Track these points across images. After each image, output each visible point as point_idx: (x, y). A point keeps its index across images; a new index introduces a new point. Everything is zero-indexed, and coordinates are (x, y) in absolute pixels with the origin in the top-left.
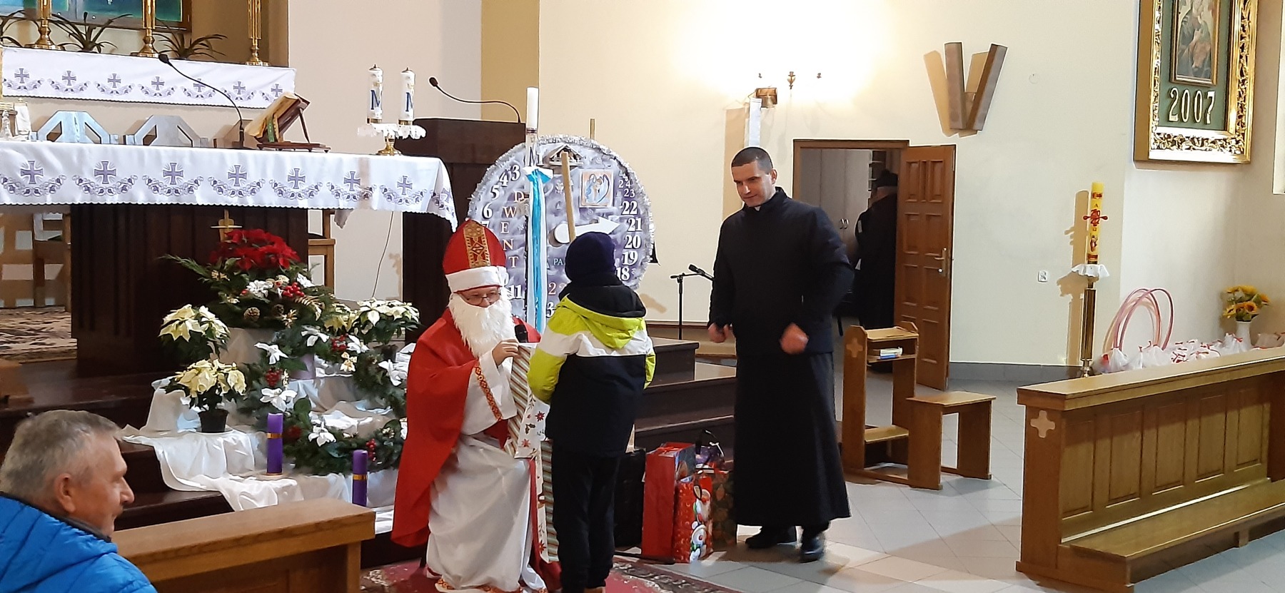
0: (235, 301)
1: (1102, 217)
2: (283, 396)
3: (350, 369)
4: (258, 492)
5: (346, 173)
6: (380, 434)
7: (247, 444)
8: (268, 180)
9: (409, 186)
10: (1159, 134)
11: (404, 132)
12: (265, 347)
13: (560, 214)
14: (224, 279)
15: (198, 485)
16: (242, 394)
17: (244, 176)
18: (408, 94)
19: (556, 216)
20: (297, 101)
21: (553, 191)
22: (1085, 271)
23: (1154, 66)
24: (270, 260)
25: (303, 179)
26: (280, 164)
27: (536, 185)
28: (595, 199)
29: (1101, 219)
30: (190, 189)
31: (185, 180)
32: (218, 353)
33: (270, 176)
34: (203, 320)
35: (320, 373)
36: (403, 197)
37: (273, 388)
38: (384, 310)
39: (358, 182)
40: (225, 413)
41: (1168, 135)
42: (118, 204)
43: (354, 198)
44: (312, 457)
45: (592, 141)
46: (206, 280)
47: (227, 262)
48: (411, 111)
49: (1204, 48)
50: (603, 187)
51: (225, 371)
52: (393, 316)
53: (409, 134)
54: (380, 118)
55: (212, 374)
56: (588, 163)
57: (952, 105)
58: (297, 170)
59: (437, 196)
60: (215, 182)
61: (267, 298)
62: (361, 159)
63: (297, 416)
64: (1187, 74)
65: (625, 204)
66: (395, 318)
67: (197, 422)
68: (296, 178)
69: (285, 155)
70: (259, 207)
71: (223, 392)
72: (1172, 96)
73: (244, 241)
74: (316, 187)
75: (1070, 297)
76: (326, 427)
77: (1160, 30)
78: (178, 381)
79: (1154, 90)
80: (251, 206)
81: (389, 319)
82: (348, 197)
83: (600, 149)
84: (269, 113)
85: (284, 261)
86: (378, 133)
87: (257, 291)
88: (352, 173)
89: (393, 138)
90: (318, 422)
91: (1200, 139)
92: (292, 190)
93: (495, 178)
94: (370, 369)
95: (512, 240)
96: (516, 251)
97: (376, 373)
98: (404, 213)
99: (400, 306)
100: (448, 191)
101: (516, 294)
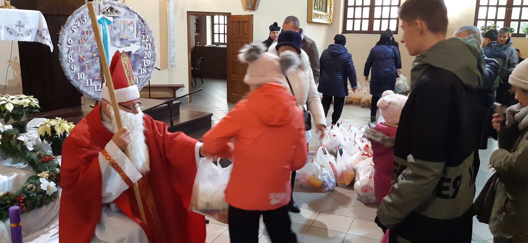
6: (26, 189)
9: (23, 26)
27: (104, 26)
28: (127, 34)
36: (19, 33)
45: (125, 4)
50: (131, 28)
56: (123, 15)
59: (40, 32)
65: (142, 36)
83: (128, 8)
93: (73, 22)
94: (12, 142)
95: (85, 55)
96: (88, 62)
97: (16, 144)
98: (19, 41)
99: (25, 98)
100: (47, 29)
101: (90, 84)
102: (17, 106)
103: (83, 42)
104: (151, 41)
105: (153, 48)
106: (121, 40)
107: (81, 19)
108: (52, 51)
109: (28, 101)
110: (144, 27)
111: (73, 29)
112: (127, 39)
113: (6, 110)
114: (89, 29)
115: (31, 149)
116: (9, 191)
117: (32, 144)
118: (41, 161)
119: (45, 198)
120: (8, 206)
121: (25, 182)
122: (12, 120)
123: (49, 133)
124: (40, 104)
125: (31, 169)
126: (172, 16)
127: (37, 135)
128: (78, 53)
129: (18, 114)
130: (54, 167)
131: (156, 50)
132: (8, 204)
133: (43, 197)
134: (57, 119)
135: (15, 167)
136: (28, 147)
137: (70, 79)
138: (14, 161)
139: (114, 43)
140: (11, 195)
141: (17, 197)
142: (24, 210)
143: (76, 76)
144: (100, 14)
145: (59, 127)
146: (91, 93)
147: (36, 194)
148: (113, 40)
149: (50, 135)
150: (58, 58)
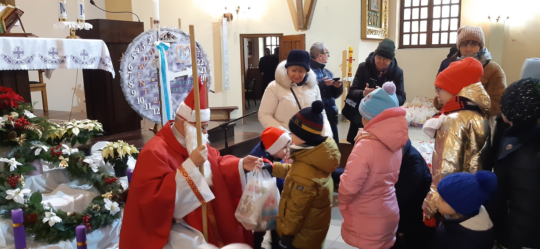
5: (49, 48)
6: (92, 209)
9: (87, 55)
11: (81, 26)
12: (6, 160)
24: (5, 104)
27: (162, 51)
28: (184, 59)
36: (84, 61)
39: (57, 53)
41: (371, 29)
43: (55, 62)
45: (181, 30)
48: (84, 15)
50: (187, 53)
53: (84, 27)
54: (66, 18)
56: (179, 41)
58: (18, 48)
59: (103, 60)
62: (58, 41)
64: (373, 7)
65: (198, 60)
66: (90, 130)
68: (18, 53)
69: (10, 39)
74: (32, 57)
79: (367, 13)
82: (52, 62)
83: (183, 33)
85: (14, 103)
86: (66, 27)
88: (53, 49)
89: (75, 29)
92: (17, 59)
93: (133, 49)
94: (78, 164)
95: (144, 81)
96: (147, 86)
97: (82, 166)
98: (83, 69)
99: (90, 123)
100: (109, 57)
101: (149, 108)
102: (83, 131)
103: (142, 68)
104: (206, 64)
105: (208, 72)
106: (178, 64)
107: (140, 46)
108: (114, 77)
109: (93, 125)
110: (199, 51)
111: (133, 56)
112: (183, 64)
113: (72, 134)
114: (148, 55)
115: (95, 171)
116: (76, 211)
117: (97, 166)
118: (105, 182)
119: (109, 217)
120: (74, 225)
121: (91, 202)
122: (78, 144)
123: (112, 155)
124: (103, 128)
125: (96, 190)
126: (225, 40)
127: (101, 158)
128: (138, 78)
129: (83, 137)
130: (117, 188)
131: (211, 73)
132: (75, 223)
133: (107, 217)
134: (119, 142)
135: (81, 189)
136: (93, 169)
137: (130, 103)
138: (80, 182)
139: (171, 67)
140: (77, 215)
141: (83, 216)
142: (90, 229)
143: (137, 101)
144: (158, 40)
145: (121, 149)
146: (150, 116)
147: (101, 214)
148: (170, 65)
149: (113, 158)
150: (120, 84)
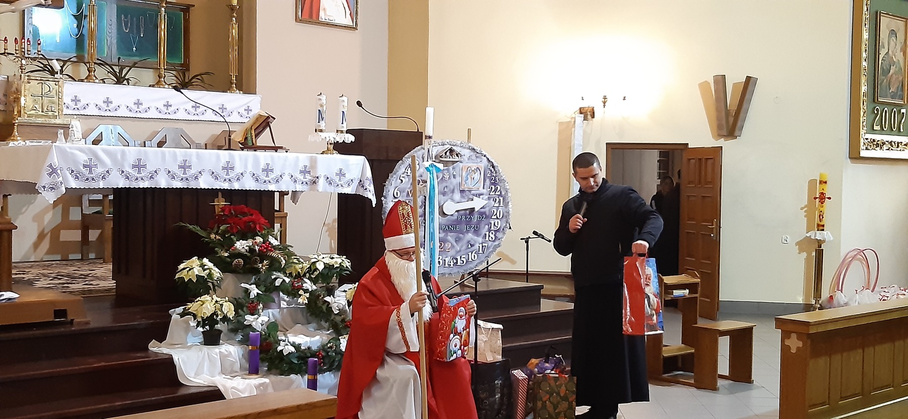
0: (226, 255)
1: (827, 198)
2: (260, 320)
3: (305, 302)
4: (244, 387)
5: (301, 167)
6: (326, 347)
7: (235, 353)
8: (248, 172)
9: (344, 175)
10: (867, 139)
11: (340, 138)
12: (247, 286)
13: (446, 195)
14: (219, 239)
15: (201, 382)
16: (232, 319)
17: (232, 168)
18: (343, 112)
19: (444, 196)
20: (268, 117)
21: (442, 179)
22: (815, 236)
23: (863, 91)
24: (250, 226)
25: (272, 170)
26: (256, 161)
27: (432, 174)
28: (471, 184)
29: (826, 199)
30: (196, 178)
31: (193, 171)
32: (215, 290)
33: (250, 169)
34: (206, 267)
35: (284, 305)
36: (340, 183)
37: (253, 314)
38: (327, 261)
39: (309, 172)
40: (220, 332)
41: (874, 140)
42: (147, 188)
43: (306, 183)
44: (279, 363)
45: (470, 144)
46: (207, 240)
47: (221, 228)
48: (345, 124)
49: (898, 78)
50: (476, 176)
51: (221, 303)
52: (333, 265)
53: (343, 139)
54: (324, 128)
55: (211, 305)
56: (467, 159)
57: (719, 119)
58: (268, 165)
59: (362, 182)
60: (213, 173)
61: (248, 252)
62: (311, 157)
63: (269, 334)
64: (886, 97)
65: (492, 187)
66: (335, 266)
67: (201, 338)
68: (267, 170)
69: (260, 153)
70: (242, 190)
71: (220, 317)
72: (876, 112)
73: (232, 213)
74: (281, 176)
75: (804, 255)
76: (288, 342)
77: (866, 66)
78: (188, 309)
79: (863, 108)
80: (237, 189)
81: (331, 267)
82: (303, 183)
83: (474, 149)
84: (248, 126)
85: (260, 227)
86: (322, 139)
87: (241, 247)
88: (305, 167)
89: (333, 142)
90: (284, 338)
91: (896, 143)
92: (265, 178)
93: (402, 170)
94: (319, 302)
97: (322, 304)
98: (337, 193)
99: (337, 258)
100: (370, 179)
102: (328, 266)
104: (503, 193)
105: (506, 204)
106: (462, 191)
108: (374, 206)
109: (339, 261)
111: (401, 178)
112: (470, 191)
113: (316, 269)
115: (336, 312)
129: (328, 274)
131: (511, 206)
139: (452, 196)
148: (451, 193)
